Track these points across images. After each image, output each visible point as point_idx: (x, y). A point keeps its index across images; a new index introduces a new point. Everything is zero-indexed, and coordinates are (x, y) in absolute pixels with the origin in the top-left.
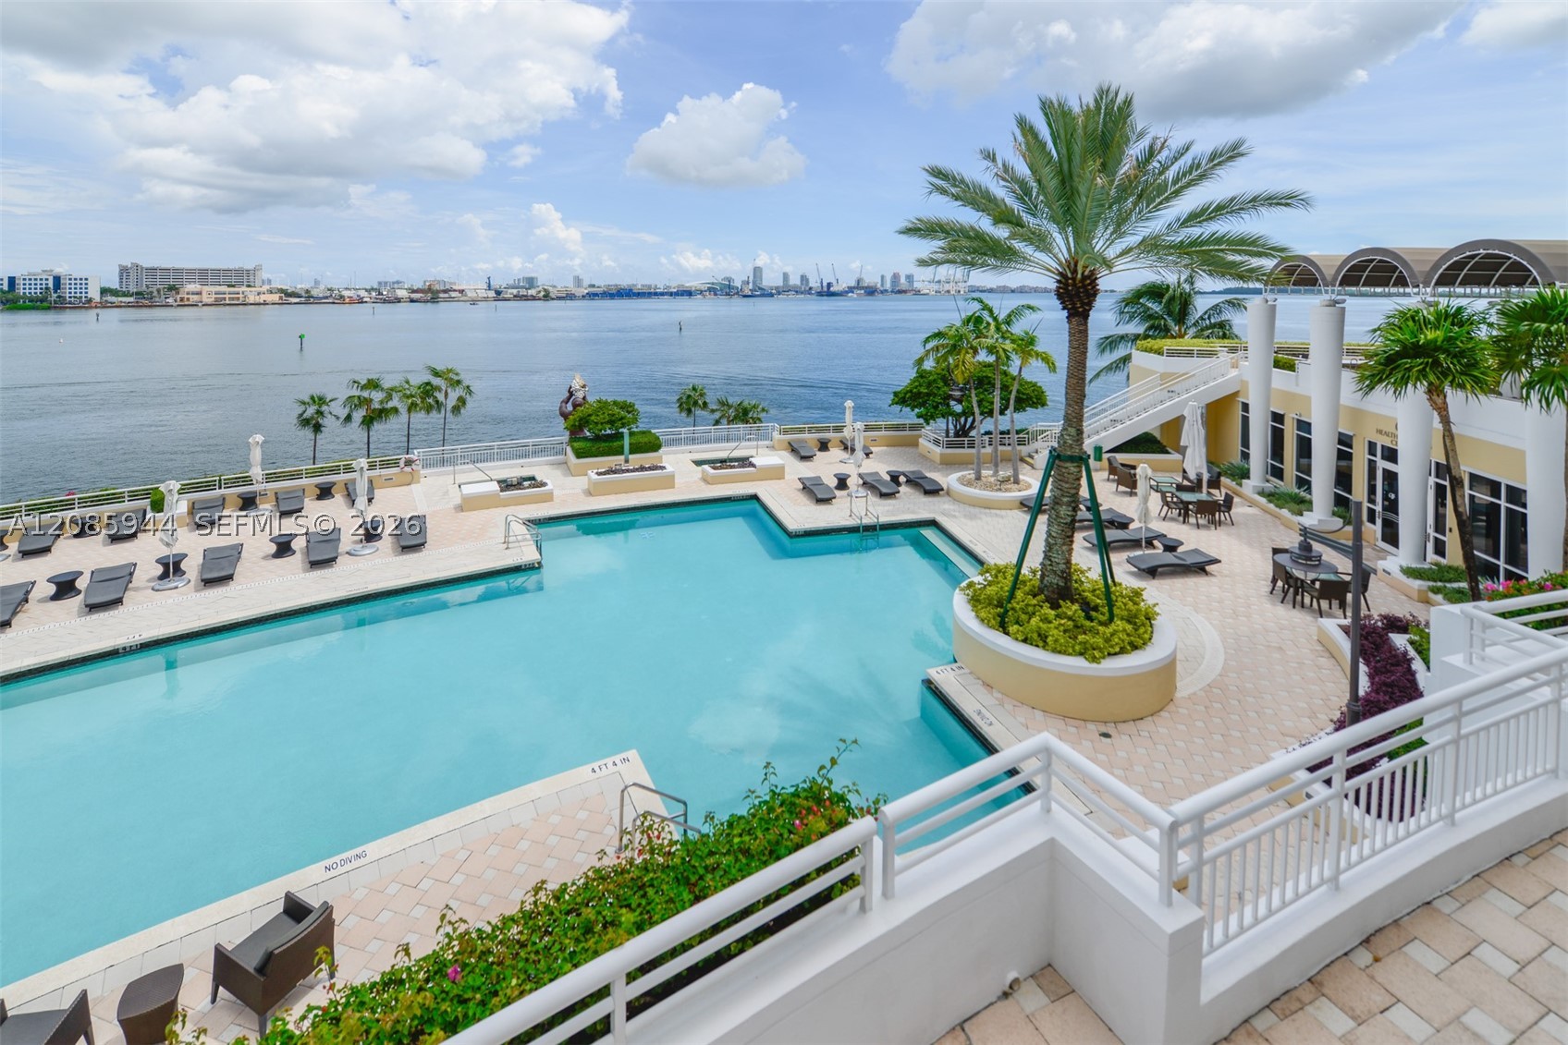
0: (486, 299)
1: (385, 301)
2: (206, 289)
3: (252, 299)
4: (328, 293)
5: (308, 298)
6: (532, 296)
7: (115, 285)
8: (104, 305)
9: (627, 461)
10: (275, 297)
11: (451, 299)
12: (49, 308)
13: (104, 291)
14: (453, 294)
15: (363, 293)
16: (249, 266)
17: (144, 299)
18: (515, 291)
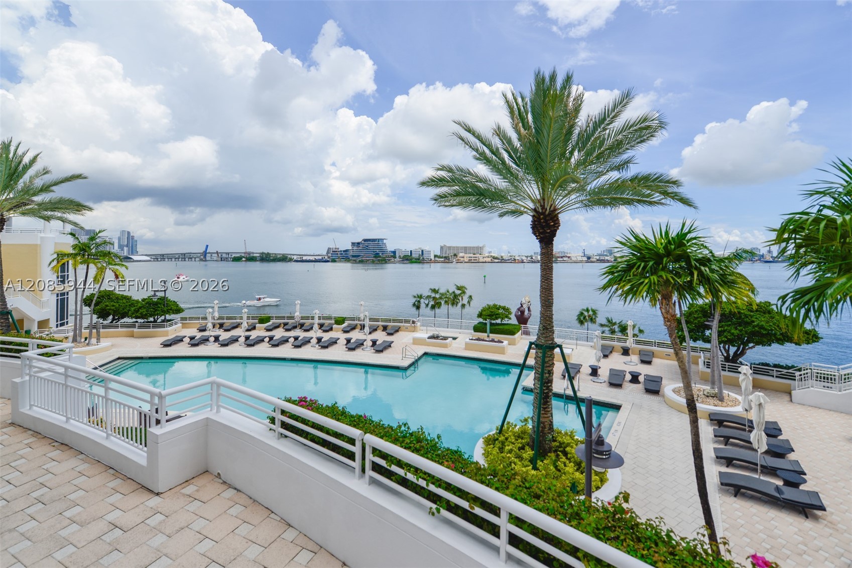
0: (581, 262)
1: (533, 262)
2: (466, 255)
3: (481, 260)
4: (510, 258)
5: (502, 261)
6: (607, 260)
7: (439, 254)
8: (435, 262)
9: (488, 336)
10: (489, 260)
11: (564, 262)
12: (420, 262)
13: (435, 256)
14: (565, 259)
15: (524, 258)
16: (481, 245)
17: (447, 260)
18: (598, 257)
